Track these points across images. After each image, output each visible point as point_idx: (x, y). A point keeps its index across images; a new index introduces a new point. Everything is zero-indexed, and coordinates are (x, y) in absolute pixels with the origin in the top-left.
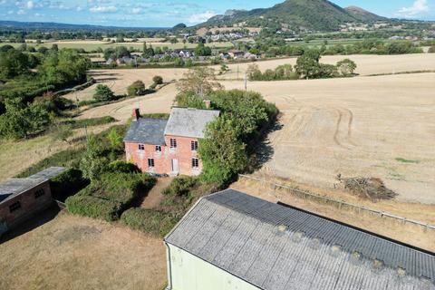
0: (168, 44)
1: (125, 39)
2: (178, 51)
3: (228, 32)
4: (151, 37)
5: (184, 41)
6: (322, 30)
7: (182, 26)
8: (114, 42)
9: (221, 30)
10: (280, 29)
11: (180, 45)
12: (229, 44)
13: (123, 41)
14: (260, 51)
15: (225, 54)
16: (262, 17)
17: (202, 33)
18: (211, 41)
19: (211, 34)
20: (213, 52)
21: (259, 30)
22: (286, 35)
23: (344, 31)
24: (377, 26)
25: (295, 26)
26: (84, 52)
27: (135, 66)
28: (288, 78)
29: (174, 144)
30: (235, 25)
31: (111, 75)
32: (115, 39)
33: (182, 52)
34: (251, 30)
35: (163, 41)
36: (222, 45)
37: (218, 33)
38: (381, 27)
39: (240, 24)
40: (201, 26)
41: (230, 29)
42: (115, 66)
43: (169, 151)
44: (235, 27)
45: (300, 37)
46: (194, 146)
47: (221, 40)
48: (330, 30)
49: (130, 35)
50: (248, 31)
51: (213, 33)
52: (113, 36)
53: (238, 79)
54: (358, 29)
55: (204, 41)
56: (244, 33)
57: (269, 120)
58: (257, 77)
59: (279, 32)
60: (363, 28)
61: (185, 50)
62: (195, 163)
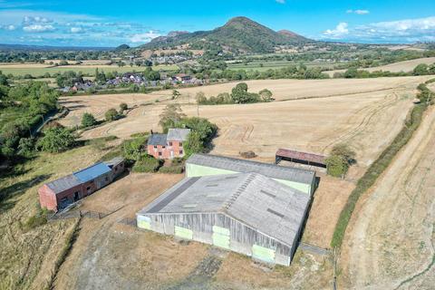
0: (115, 67)
1: (69, 62)
2: (128, 75)
3: (173, 55)
4: (95, 59)
5: (131, 64)
6: (259, 52)
7: (126, 47)
8: (57, 65)
9: (165, 52)
10: (221, 52)
11: (127, 68)
12: (175, 67)
13: (67, 64)
14: (204, 75)
15: (174, 78)
16: (203, 40)
17: (147, 55)
18: (157, 64)
19: (156, 56)
20: (162, 75)
21: (202, 52)
22: (227, 57)
23: (278, 53)
24: (306, 48)
25: (235, 49)
26: (31, 78)
27: (94, 93)
28: (227, 103)
29: (171, 144)
30: (179, 47)
31: (77, 102)
32: (58, 62)
33: (132, 77)
34: (195, 52)
35: (110, 64)
36: (168, 68)
37: (163, 55)
38: (309, 50)
39: (184, 46)
40: (145, 47)
41: (175, 52)
42: (74, 94)
43: (169, 147)
44: (180, 49)
45: (240, 59)
46: (181, 145)
47: (167, 63)
48: (265, 52)
49: (72, 57)
50: (192, 54)
51: (159, 55)
52: (54, 58)
53: (189, 104)
54: (290, 51)
55: (150, 64)
56: (189, 56)
57: (212, 133)
58: (203, 102)
59: (220, 54)
60: (294, 51)
61: (134, 73)
62: (181, 152)
